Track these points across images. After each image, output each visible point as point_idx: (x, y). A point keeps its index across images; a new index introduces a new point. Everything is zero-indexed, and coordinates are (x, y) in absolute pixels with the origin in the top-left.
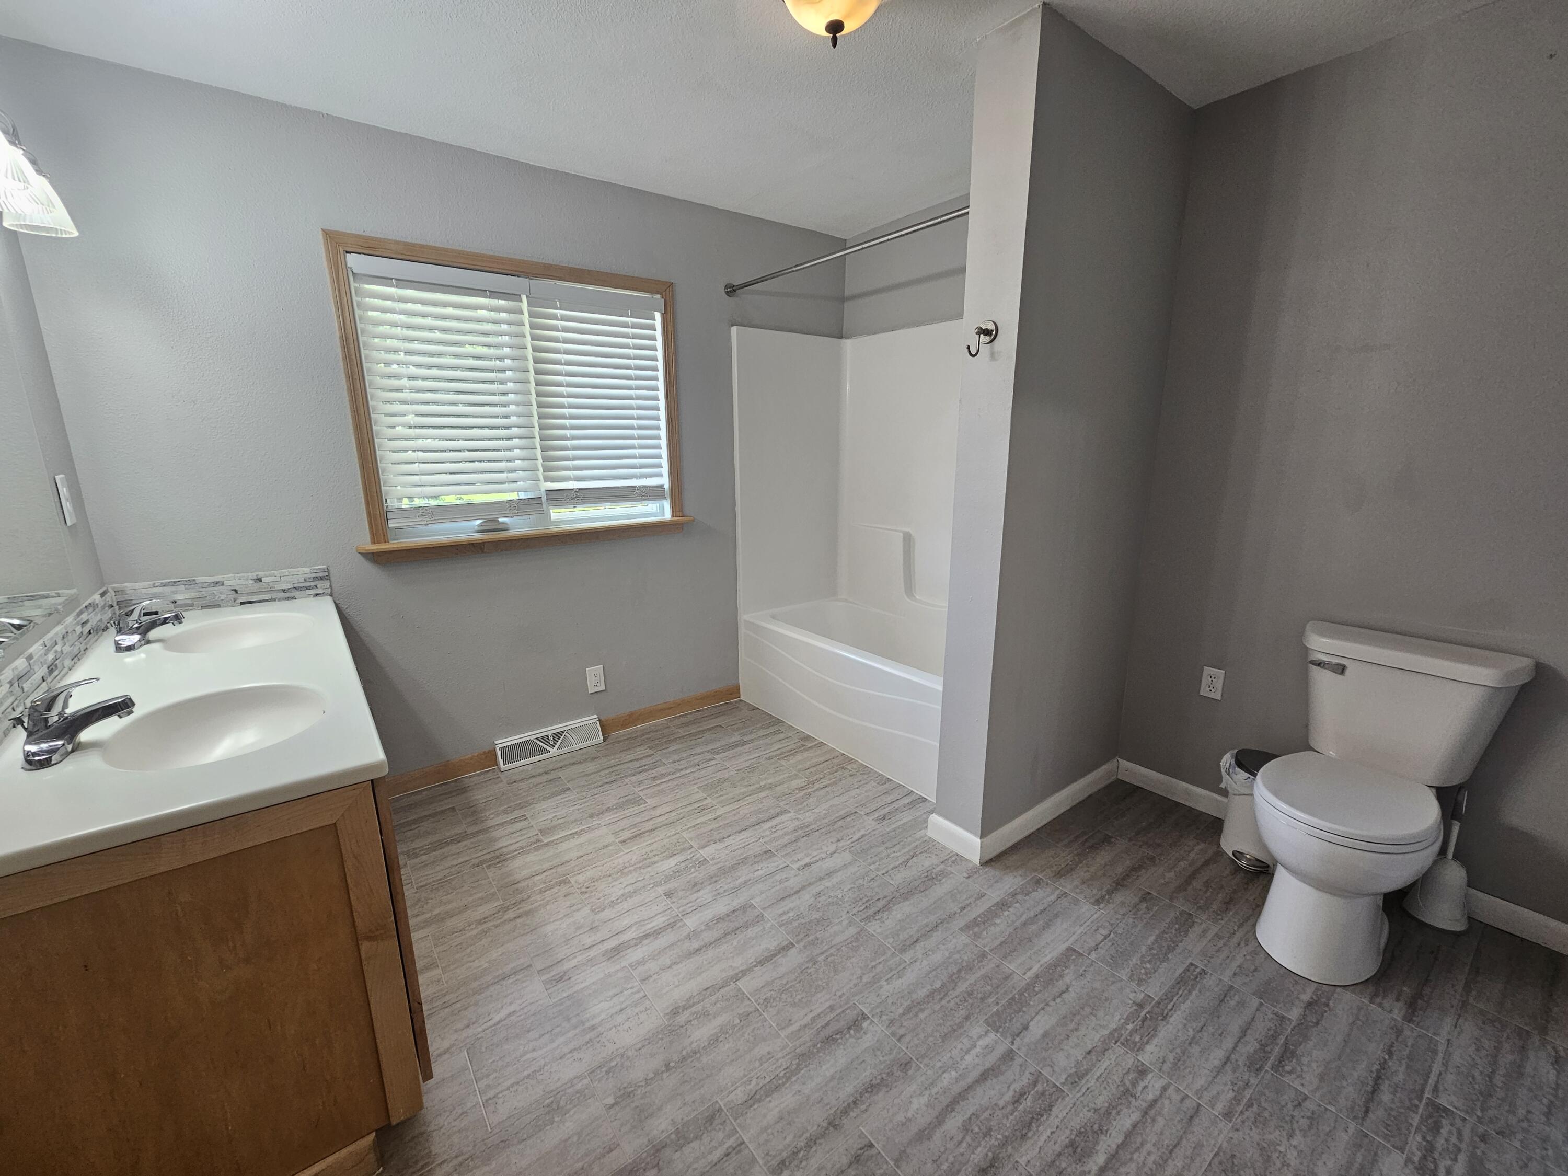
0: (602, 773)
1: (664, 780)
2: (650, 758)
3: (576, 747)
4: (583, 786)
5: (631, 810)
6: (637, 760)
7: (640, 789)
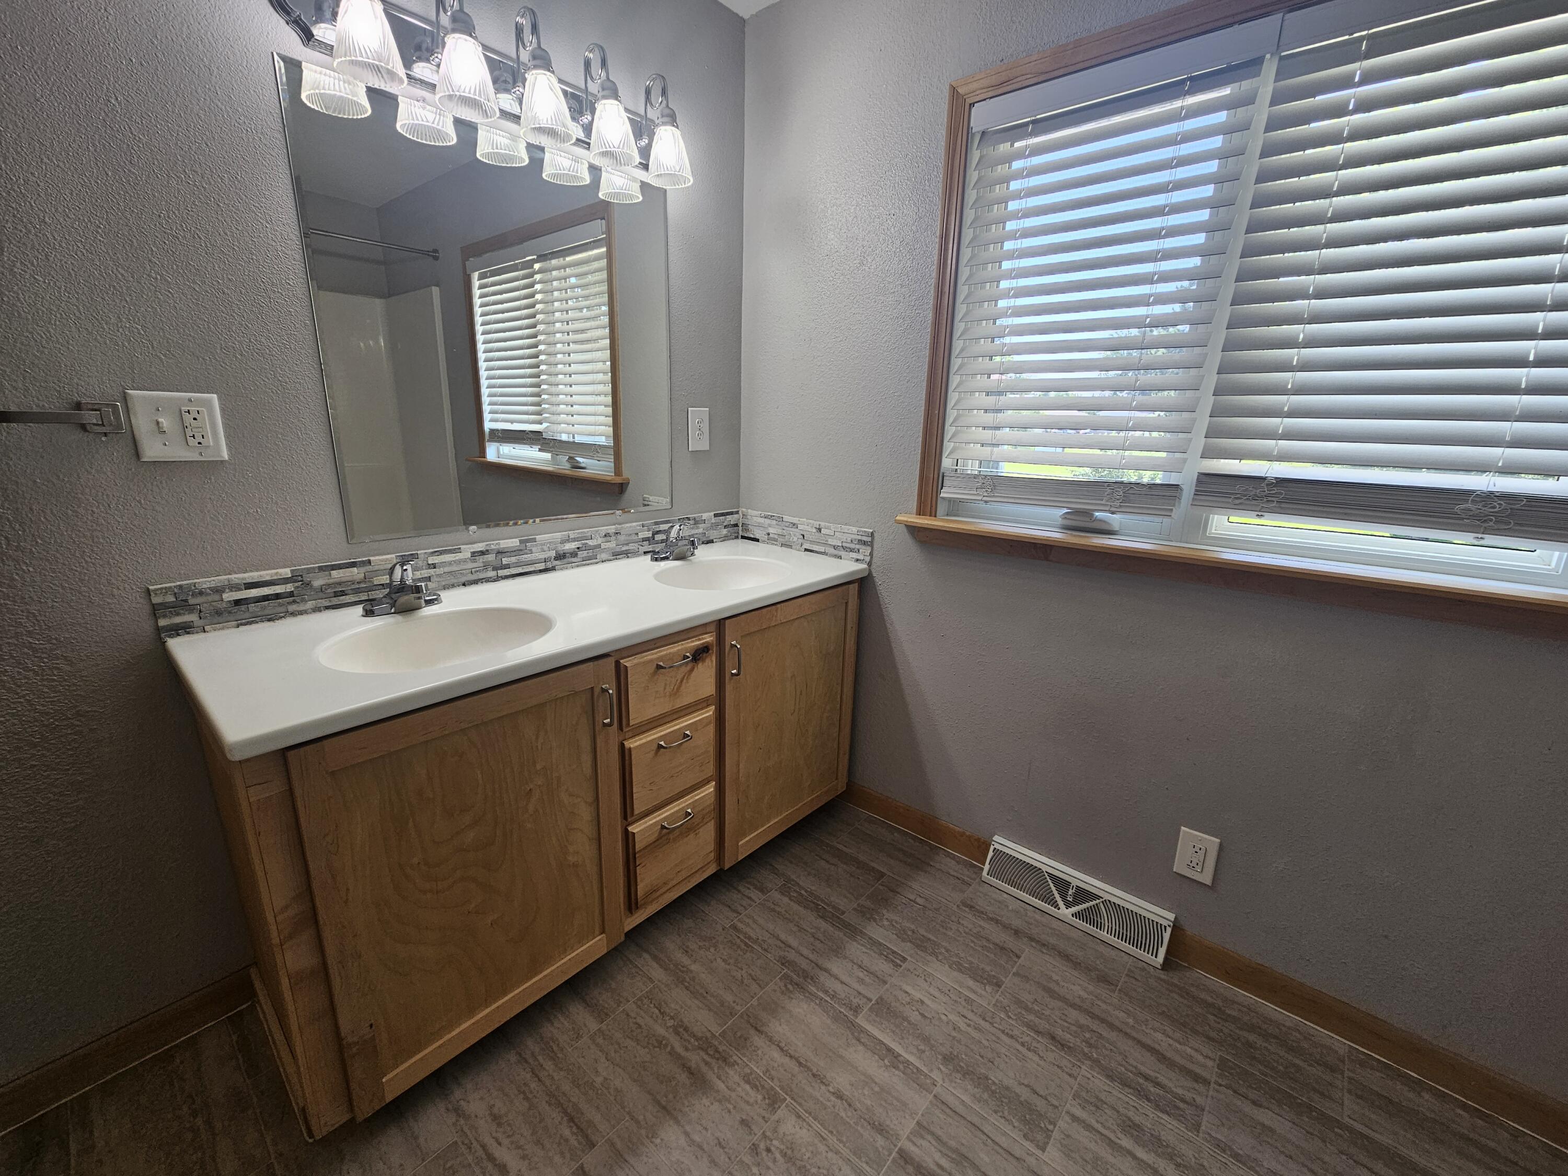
0: (1074, 1014)
1: (1141, 1153)
2: (1189, 1083)
3: (1104, 935)
4: (1019, 1002)
5: (1008, 1129)
6: (1162, 1058)
7: (1078, 1112)
